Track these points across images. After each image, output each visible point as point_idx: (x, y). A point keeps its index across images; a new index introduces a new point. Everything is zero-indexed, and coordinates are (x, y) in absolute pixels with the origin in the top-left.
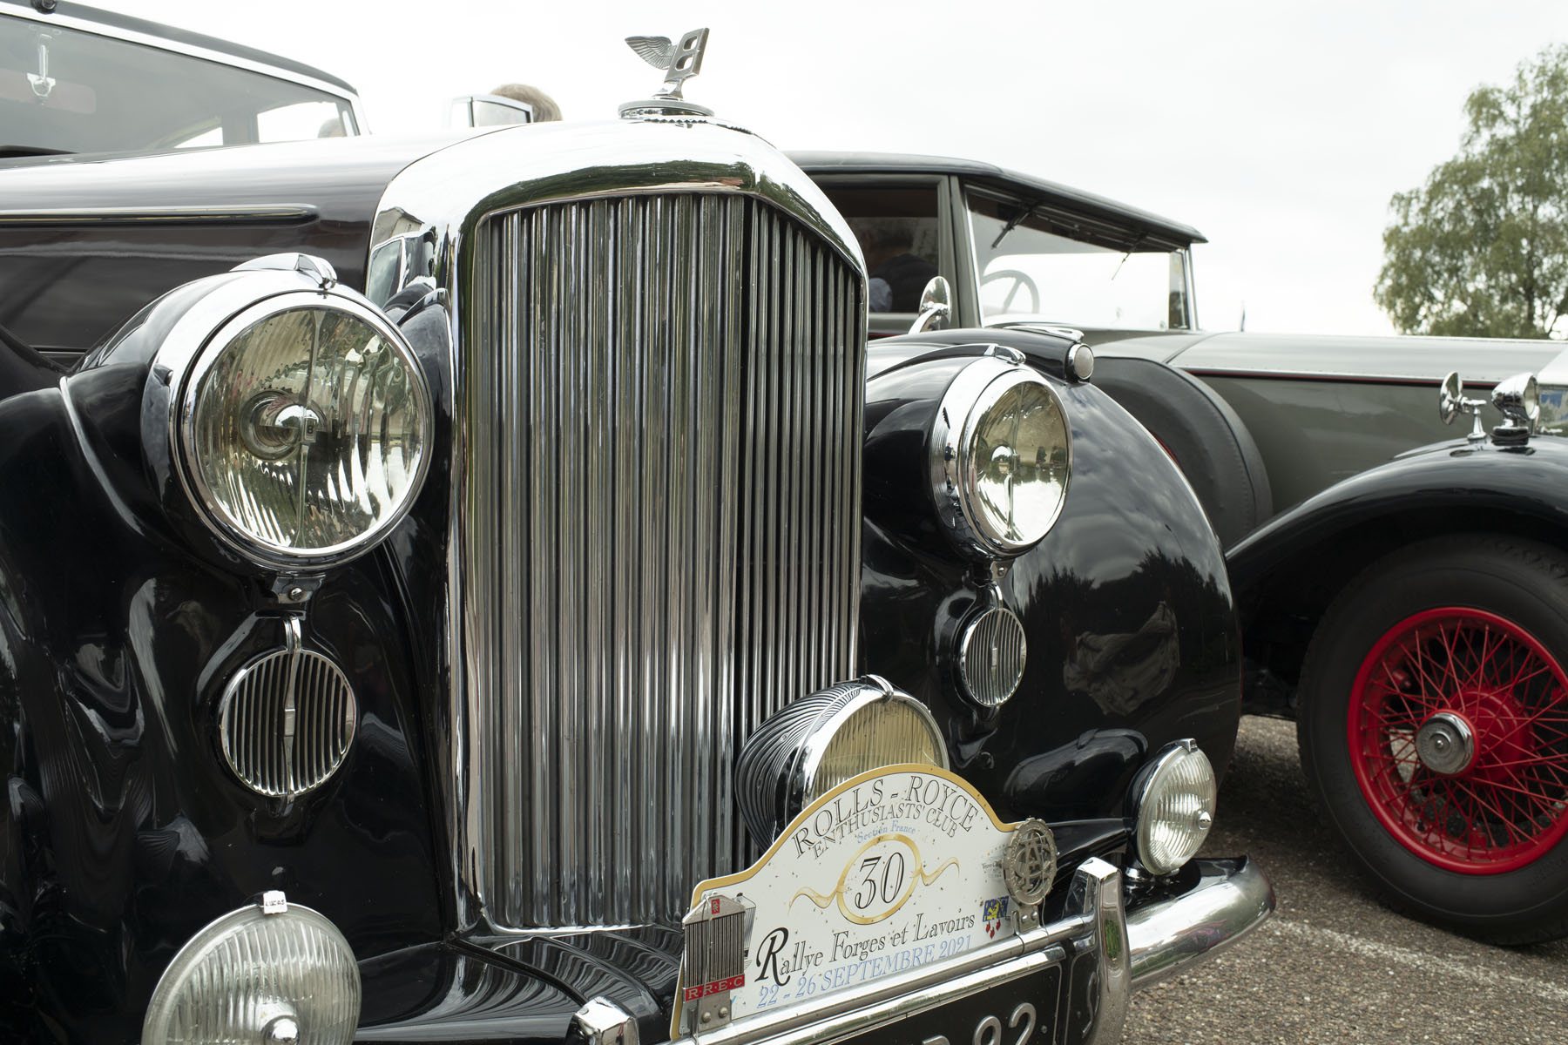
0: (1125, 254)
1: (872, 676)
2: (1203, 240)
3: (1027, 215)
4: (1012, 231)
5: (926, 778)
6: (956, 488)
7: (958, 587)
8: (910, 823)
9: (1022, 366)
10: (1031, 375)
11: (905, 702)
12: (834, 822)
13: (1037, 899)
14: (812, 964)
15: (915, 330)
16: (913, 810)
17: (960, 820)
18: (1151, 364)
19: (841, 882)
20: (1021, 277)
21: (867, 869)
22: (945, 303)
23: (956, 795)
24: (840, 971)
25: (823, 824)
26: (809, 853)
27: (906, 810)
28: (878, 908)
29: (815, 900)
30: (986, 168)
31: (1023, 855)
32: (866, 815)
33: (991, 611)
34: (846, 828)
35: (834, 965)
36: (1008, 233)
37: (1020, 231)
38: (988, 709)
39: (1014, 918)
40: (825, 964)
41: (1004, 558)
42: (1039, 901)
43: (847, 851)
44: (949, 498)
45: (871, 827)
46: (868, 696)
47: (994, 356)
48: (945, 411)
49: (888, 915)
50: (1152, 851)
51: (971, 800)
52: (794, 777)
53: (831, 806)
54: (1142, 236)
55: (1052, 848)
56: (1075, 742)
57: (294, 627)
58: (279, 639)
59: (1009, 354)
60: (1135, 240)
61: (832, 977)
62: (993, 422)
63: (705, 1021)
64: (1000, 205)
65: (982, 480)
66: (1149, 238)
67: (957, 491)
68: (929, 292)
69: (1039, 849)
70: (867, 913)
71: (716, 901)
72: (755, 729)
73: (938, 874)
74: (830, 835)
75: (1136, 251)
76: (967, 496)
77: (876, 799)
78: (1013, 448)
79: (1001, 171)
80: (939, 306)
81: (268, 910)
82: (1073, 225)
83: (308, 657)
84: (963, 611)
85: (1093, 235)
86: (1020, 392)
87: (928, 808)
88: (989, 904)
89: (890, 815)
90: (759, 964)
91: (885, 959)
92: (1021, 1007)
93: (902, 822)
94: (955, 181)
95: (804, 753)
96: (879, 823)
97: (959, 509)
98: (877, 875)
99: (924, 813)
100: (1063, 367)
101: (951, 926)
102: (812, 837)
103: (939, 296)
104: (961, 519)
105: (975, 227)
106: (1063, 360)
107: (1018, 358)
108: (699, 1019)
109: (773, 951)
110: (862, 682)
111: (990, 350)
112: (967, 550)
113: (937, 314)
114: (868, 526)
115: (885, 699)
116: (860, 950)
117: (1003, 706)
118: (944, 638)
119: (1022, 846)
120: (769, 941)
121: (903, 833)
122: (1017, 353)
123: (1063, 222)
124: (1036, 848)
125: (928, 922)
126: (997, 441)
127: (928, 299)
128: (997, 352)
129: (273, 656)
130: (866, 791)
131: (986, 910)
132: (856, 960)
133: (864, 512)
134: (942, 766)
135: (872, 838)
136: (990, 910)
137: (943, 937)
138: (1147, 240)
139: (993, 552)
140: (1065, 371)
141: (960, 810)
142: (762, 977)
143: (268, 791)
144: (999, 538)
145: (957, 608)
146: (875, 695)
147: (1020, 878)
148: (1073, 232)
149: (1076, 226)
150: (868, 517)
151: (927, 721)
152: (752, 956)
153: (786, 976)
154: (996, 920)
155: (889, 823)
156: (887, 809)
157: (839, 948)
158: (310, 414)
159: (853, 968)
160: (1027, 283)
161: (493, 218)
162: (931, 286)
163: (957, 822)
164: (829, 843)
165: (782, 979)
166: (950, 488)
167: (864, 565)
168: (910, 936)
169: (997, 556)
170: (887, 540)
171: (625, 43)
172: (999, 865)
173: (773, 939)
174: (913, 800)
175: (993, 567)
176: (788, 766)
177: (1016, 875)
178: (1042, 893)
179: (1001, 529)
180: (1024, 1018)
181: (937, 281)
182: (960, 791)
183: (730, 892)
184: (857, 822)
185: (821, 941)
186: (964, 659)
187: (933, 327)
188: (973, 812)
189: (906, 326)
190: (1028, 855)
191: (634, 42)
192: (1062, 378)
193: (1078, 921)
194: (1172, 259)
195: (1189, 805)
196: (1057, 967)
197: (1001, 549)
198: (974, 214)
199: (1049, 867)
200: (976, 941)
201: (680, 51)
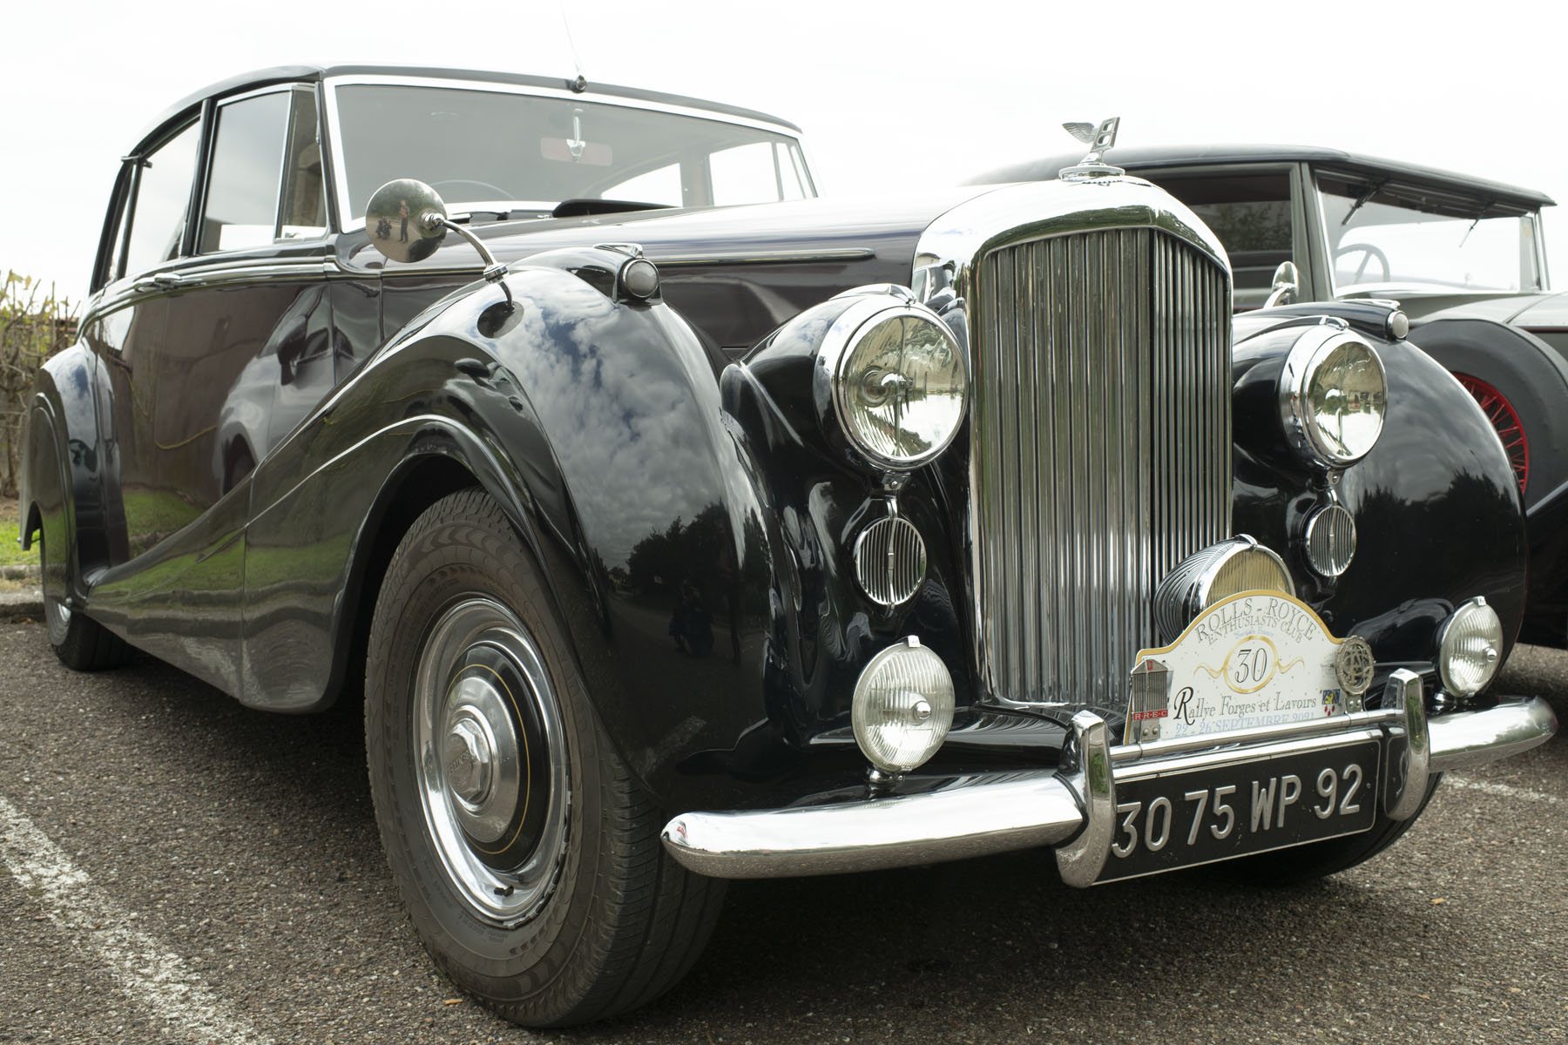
0: (1473, 221)
1: (1243, 535)
2: (1552, 204)
3: (1374, 193)
4: (1360, 208)
5: (1281, 601)
6: (1300, 419)
7: (1302, 490)
8: (1269, 629)
9: (1347, 330)
10: (1353, 336)
11: (1265, 553)
12: (1221, 623)
13: (1359, 690)
14: (1208, 715)
15: (1269, 305)
16: (1272, 622)
17: (1304, 632)
18: (1489, 324)
19: (1226, 663)
20: (1371, 250)
21: (1242, 657)
22: (1293, 282)
23: (1301, 614)
24: (1226, 722)
25: (1214, 623)
26: (1205, 641)
27: (1267, 620)
28: (1250, 684)
29: (1210, 671)
30: (1334, 154)
31: (1349, 660)
32: (1241, 621)
33: (1328, 508)
34: (1229, 628)
35: (1222, 718)
36: (1357, 210)
37: (1368, 206)
38: (1327, 578)
39: (1344, 704)
40: (1217, 717)
41: (1337, 469)
42: (1361, 692)
43: (1229, 643)
44: (1295, 427)
45: (1244, 629)
46: (1239, 547)
47: (1325, 324)
48: (1290, 365)
49: (1257, 689)
50: (1452, 677)
51: (1311, 619)
52: (1193, 600)
53: (1218, 612)
54: (1490, 204)
55: (1370, 658)
56: (1397, 608)
57: (893, 505)
58: (883, 511)
59: (1336, 323)
60: (1483, 208)
61: (1221, 725)
62: (1328, 371)
63: (1145, 735)
64: (1349, 186)
65: (1319, 415)
66: (1496, 205)
67: (1300, 423)
68: (1279, 275)
69: (1361, 657)
70: (1243, 686)
71: (1150, 662)
72: (1164, 577)
73: (1290, 666)
74: (1218, 630)
75: (1483, 218)
76: (1307, 425)
77: (1247, 611)
78: (1341, 390)
79: (1348, 156)
80: (1288, 286)
81: (911, 645)
82: (1419, 199)
83: (900, 523)
84: (1308, 507)
85: (1439, 206)
86: (1345, 349)
87: (1282, 621)
88: (1327, 693)
89: (1257, 623)
90: (1175, 708)
91: (1256, 720)
92: (1351, 766)
93: (1266, 628)
94: (1305, 167)
95: (1199, 585)
96: (1249, 627)
97: (1303, 435)
98: (1249, 661)
99: (1279, 624)
100: (1384, 329)
101: (1300, 704)
102: (1207, 630)
103: (1287, 277)
104: (1305, 441)
105: (1326, 206)
106: (1384, 324)
107: (1343, 325)
108: (1142, 734)
109: (1185, 701)
110: (1236, 539)
111: (1322, 322)
112: (1310, 464)
113: (1286, 291)
114: (1238, 450)
115: (1251, 549)
116: (1239, 710)
117: (1339, 577)
118: (1294, 528)
119: (1349, 653)
120: (1181, 695)
121: (1265, 636)
122: (1343, 322)
123: (1411, 197)
124: (1358, 656)
125: (1284, 698)
126: (1330, 385)
127: (1280, 279)
128: (1329, 321)
129: (882, 521)
130: (1241, 603)
131: (1324, 697)
132: (1236, 716)
133: (1234, 439)
134: (1290, 594)
135: (1246, 636)
136: (1327, 697)
137: (1294, 711)
138: (1496, 208)
139: (1329, 465)
140: (1386, 334)
141: (1304, 625)
142: (1177, 717)
143: (880, 602)
144: (1333, 455)
145: (1302, 507)
146: (1245, 546)
147: (1347, 675)
148: (1421, 205)
149: (1424, 199)
150: (1237, 443)
151: (1280, 567)
152: (1171, 703)
153: (1192, 719)
154: (1332, 705)
155: (1256, 628)
156: (1254, 619)
157: (1225, 707)
158: (901, 378)
159: (1235, 722)
160: (1377, 255)
161: (993, 253)
162: (1281, 269)
163: (1302, 633)
164: (1218, 636)
165: (1190, 721)
166: (1296, 420)
167: (1235, 478)
168: (1272, 706)
169: (1332, 468)
170: (1250, 458)
171: (1062, 128)
172: (1332, 666)
173: (1185, 693)
174: (1272, 615)
175: (1329, 476)
176: (1189, 594)
177: (1345, 673)
178: (1363, 688)
179: (1333, 447)
180: (1353, 775)
181: (1286, 266)
182: (1304, 612)
183: (1158, 658)
184: (1235, 624)
185: (1214, 700)
186: (1309, 543)
187: (1284, 302)
188: (1313, 627)
189: (1261, 301)
190: (1352, 660)
191: (1068, 126)
192: (1383, 338)
193: (1391, 711)
194: (1522, 222)
195: (1478, 645)
196: (1377, 743)
197: (1335, 463)
198: (1324, 194)
199: (1368, 671)
200: (1317, 716)
201: (1100, 132)
